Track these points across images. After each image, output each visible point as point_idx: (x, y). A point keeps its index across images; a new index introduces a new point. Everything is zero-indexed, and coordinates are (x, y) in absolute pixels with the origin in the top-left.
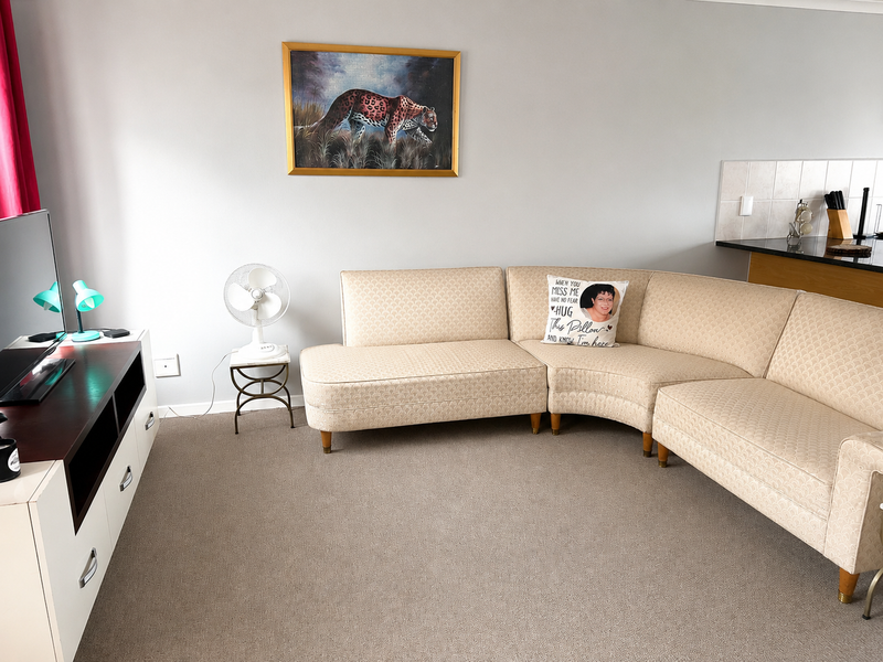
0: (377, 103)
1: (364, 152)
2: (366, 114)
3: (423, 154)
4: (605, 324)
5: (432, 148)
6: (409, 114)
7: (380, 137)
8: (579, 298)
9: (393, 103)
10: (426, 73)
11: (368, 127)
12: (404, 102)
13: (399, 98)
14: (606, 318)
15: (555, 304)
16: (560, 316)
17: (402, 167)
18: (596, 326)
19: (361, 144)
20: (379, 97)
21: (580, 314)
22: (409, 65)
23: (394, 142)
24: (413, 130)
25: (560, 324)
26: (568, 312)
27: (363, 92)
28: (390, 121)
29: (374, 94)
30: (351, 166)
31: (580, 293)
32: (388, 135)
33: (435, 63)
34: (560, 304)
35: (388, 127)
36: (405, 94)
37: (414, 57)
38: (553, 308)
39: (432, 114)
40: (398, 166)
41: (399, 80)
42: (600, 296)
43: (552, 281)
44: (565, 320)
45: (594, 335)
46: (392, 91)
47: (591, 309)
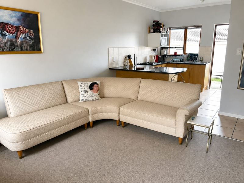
0: (12, 28)
1: (8, 45)
2: (7, 31)
3: (31, 46)
4: (97, 94)
5: (33, 44)
6: (24, 32)
7: (14, 40)
8: (89, 87)
9: (18, 29)
10: (28, 19)
11: (9, 36)
12: (21, 28)
13: (19, 26)
14: (97, 92)
15: (82, 90)
16: (84, 93)
17: (23, 50)
18: (95, 94)
19: (7, 42)
20: (12, 26)
21: (90, 92)
22: (22, 15)
23: (19, 42)
24: (25, 38)
25: (84, 96)
26: (86, 92)
27: (6, 24)
28: (17, 34)
29: (10, 25)
30: (3, 50)
31: (89, 86)
32: (17, 39)
33: (31, 15)
34: (84, 90)
35: (16, 37)
36: (22, 25)
37: (23, 13)
38: (81, 91)
39: (32, 32)
40: (22, 50)
41: (19, 20)
42: (94, 86)
43: (79, 83)
44: (86, 94)
45: (95, 97)
46: (17, 24)
47: (93, 90)
